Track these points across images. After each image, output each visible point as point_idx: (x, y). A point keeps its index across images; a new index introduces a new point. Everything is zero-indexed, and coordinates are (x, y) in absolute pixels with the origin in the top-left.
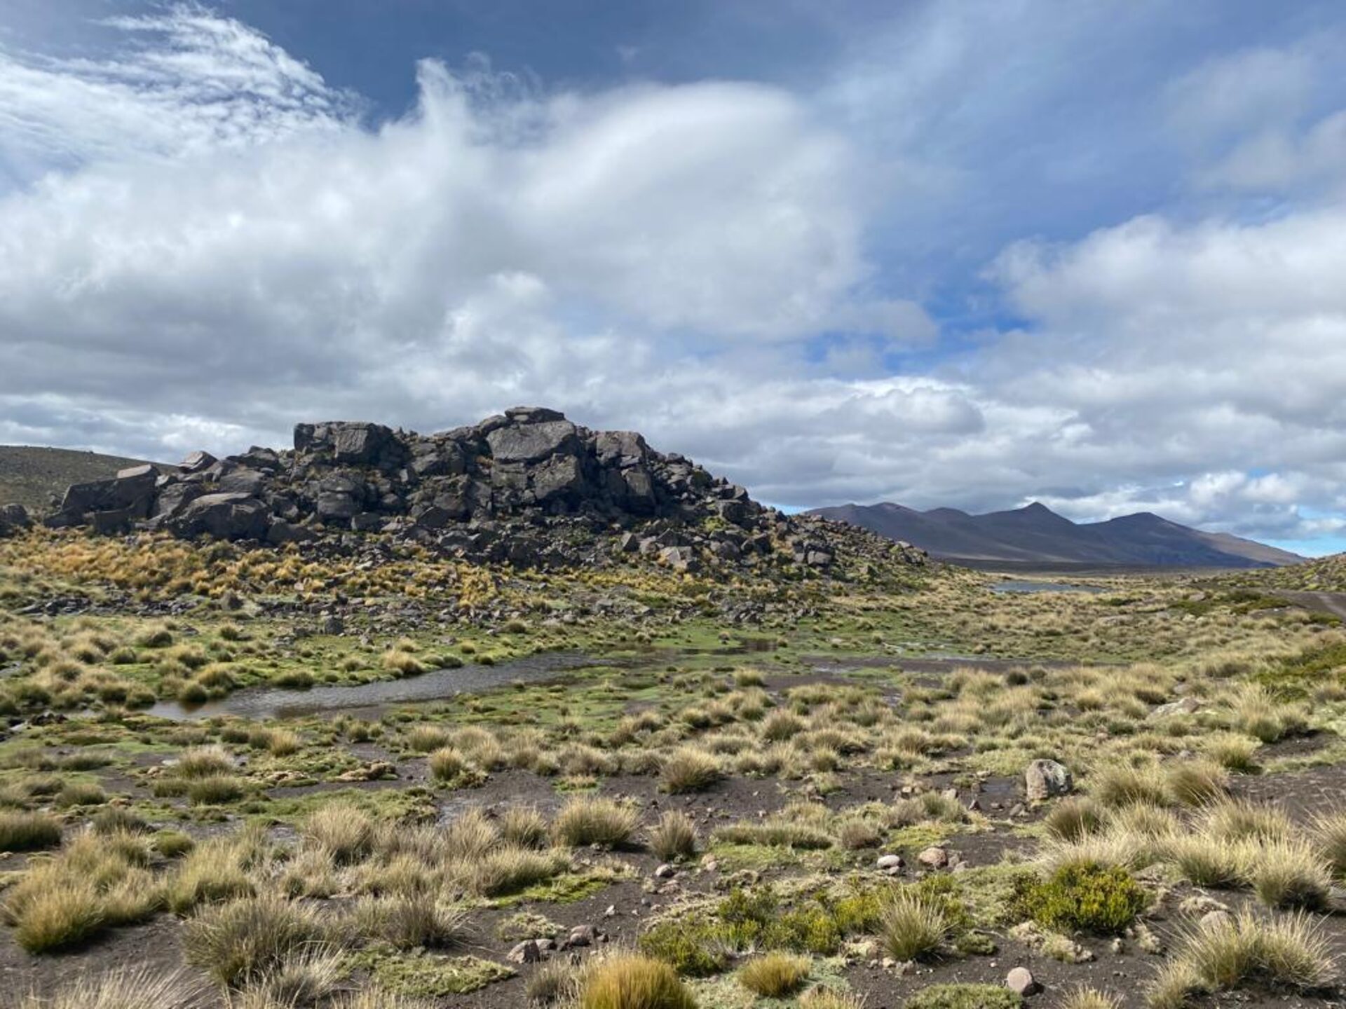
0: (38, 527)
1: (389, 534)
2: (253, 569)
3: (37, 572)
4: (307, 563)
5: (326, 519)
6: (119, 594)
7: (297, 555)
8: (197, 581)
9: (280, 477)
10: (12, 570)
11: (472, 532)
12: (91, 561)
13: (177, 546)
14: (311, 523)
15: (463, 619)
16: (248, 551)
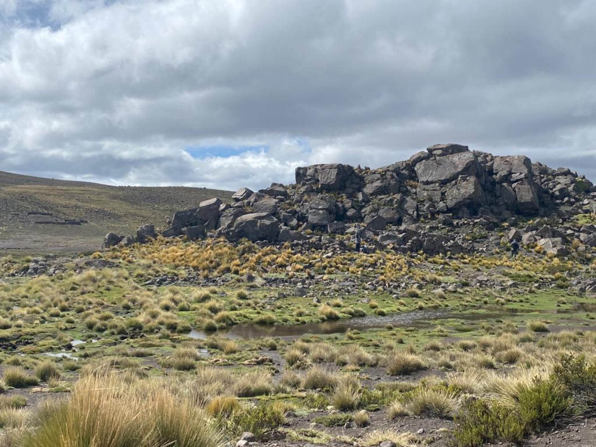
0: (160, 237)
1: (349, 235)
2: (264, 259)
3: (155, 262)
4: (295, 254)
5: (313, 227)
6: (194, 273)
7: (290, 249)
8: (234, 265)
9: (288, 201)
10: (143, 262)
11: (400, 232)
12: (182, 255)
13: (225, 246)
14: (305, 229)
15: (380, 288)
16: (262, 247)
